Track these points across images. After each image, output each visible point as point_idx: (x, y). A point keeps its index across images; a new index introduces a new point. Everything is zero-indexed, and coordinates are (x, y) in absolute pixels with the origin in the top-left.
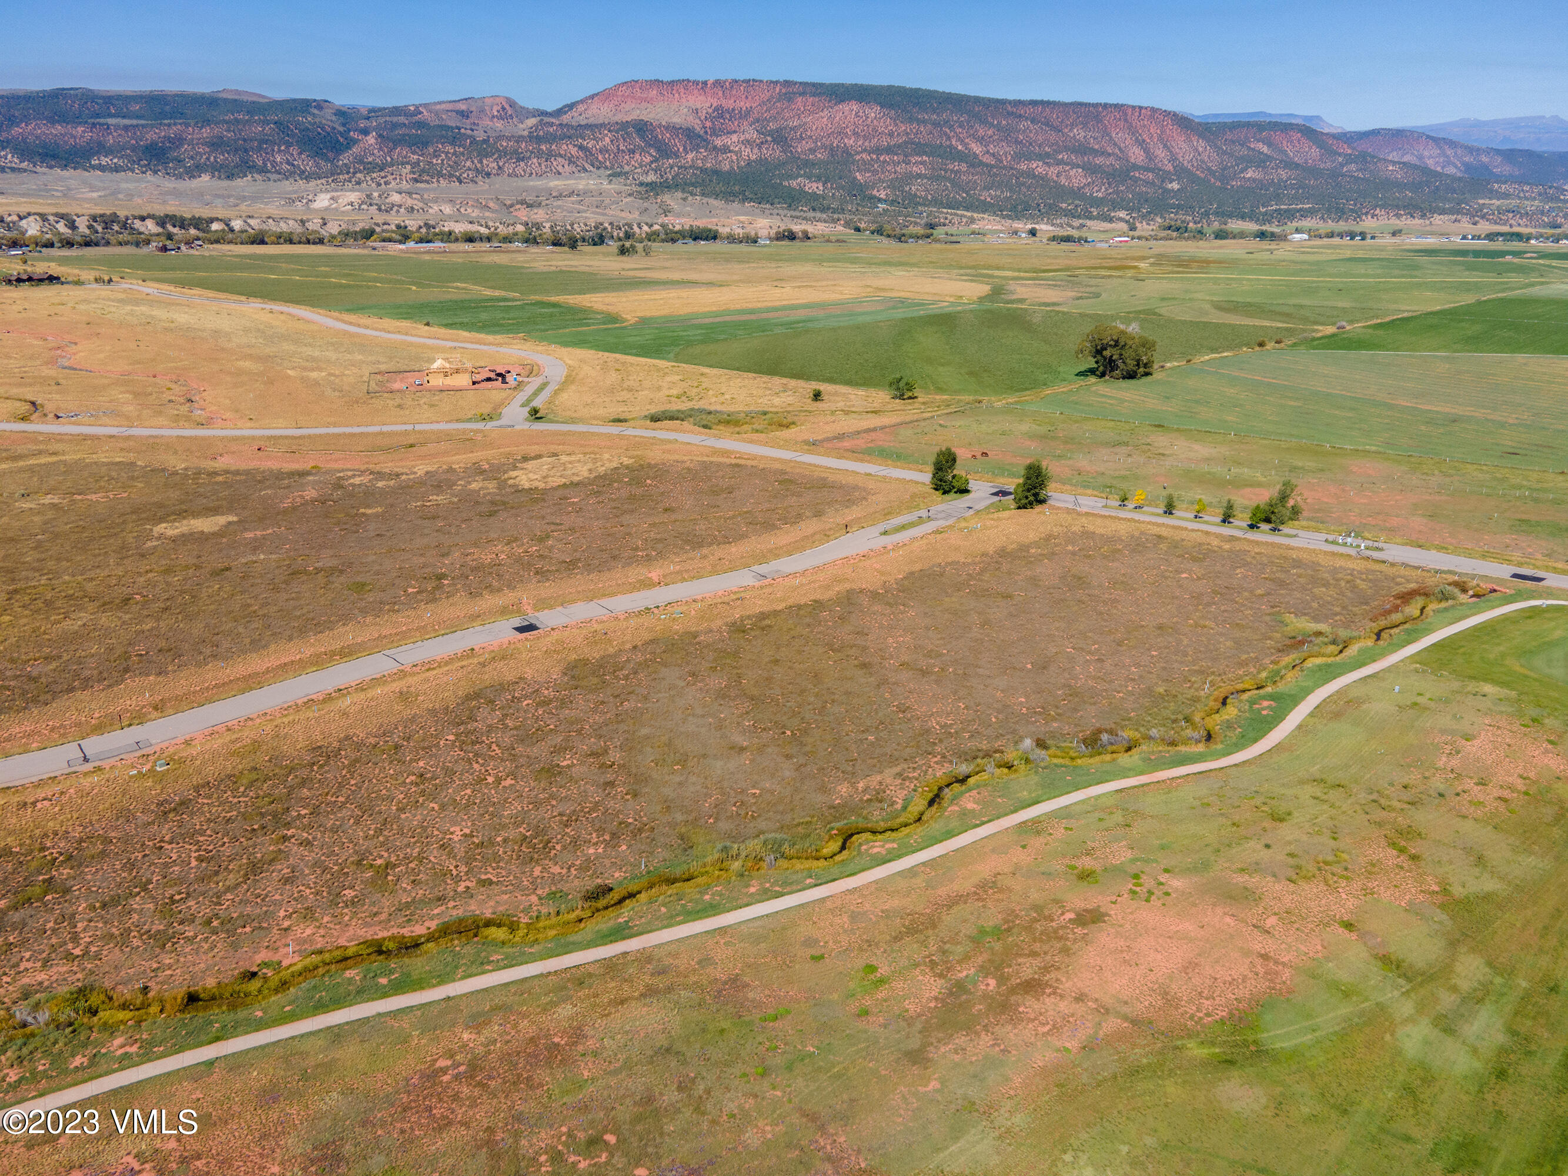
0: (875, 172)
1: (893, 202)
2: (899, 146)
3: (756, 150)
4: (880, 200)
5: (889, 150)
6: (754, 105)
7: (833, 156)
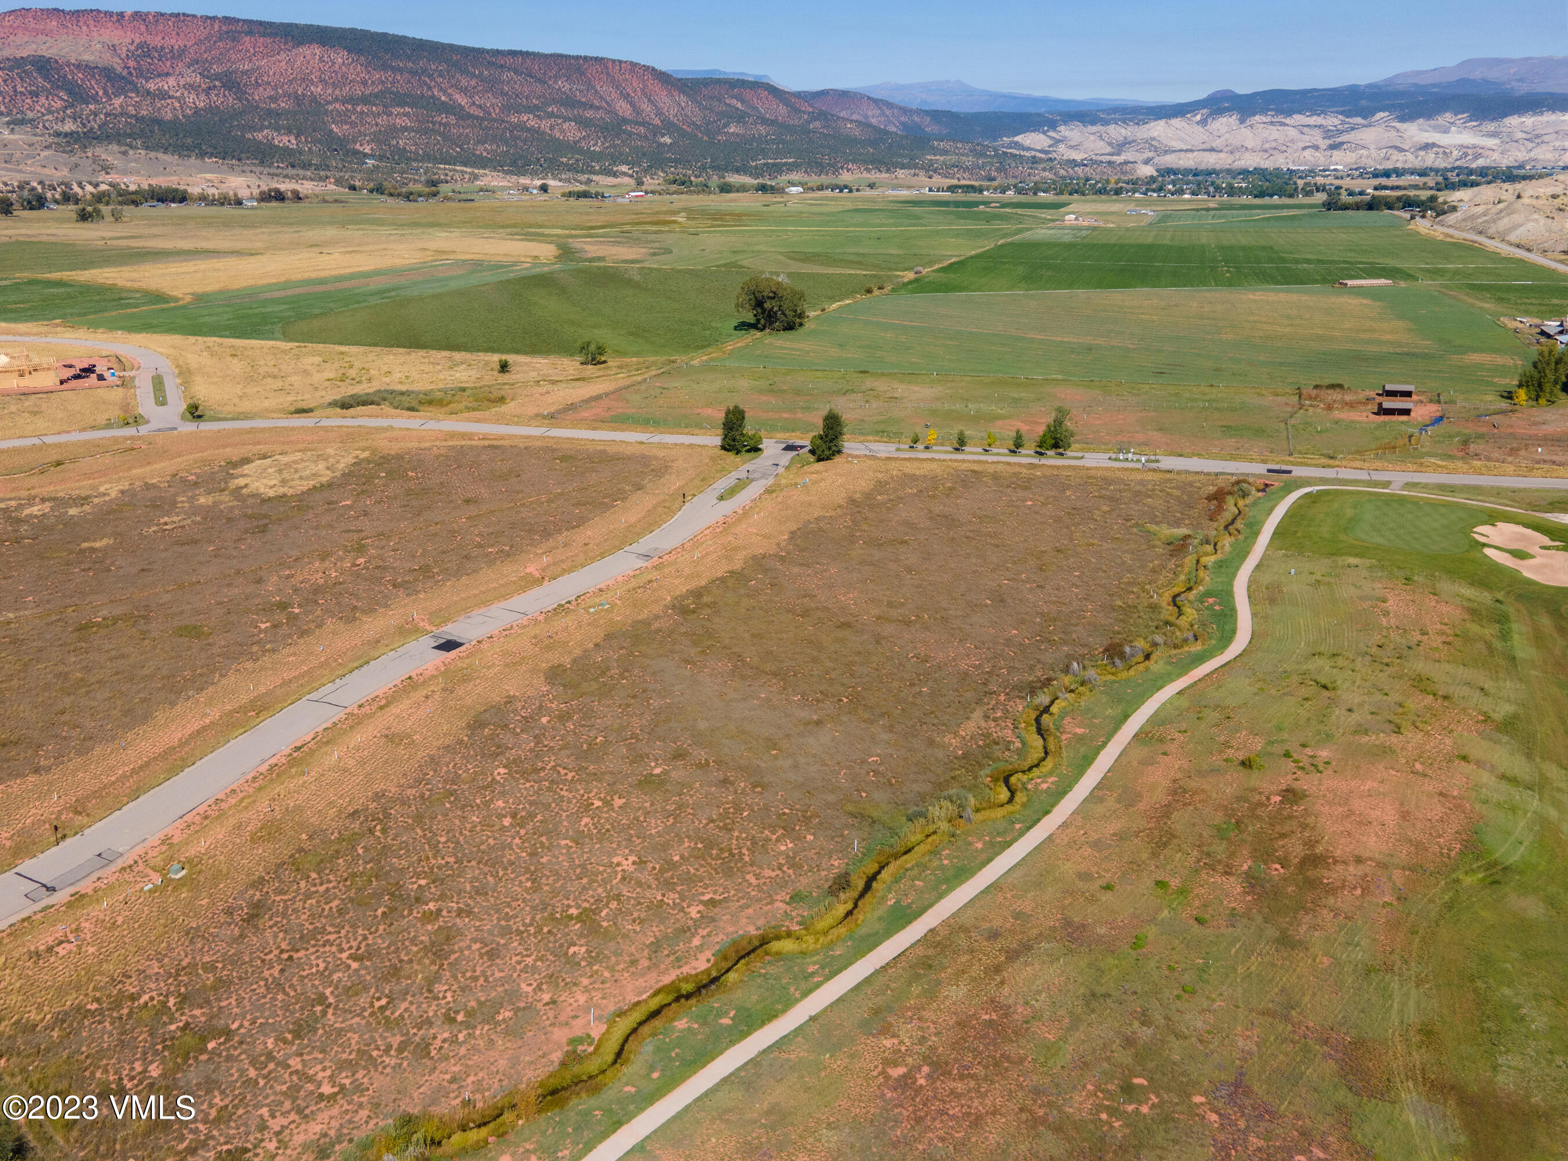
0: (353, 124)
1: (381, 158)
2: (376, 96)
3: (203, 97)
4: (365, 155)
5: (365, 100)
6: (189, 44)
7: (299, 105)
